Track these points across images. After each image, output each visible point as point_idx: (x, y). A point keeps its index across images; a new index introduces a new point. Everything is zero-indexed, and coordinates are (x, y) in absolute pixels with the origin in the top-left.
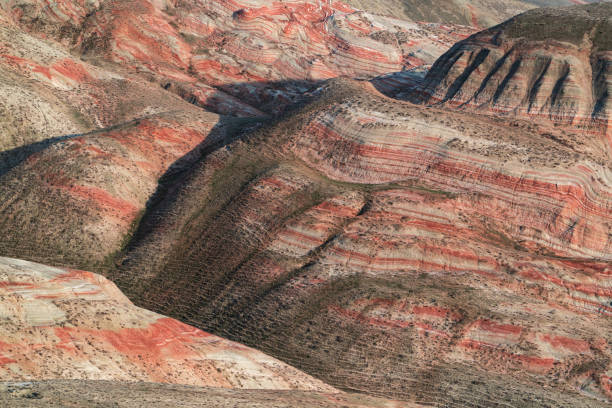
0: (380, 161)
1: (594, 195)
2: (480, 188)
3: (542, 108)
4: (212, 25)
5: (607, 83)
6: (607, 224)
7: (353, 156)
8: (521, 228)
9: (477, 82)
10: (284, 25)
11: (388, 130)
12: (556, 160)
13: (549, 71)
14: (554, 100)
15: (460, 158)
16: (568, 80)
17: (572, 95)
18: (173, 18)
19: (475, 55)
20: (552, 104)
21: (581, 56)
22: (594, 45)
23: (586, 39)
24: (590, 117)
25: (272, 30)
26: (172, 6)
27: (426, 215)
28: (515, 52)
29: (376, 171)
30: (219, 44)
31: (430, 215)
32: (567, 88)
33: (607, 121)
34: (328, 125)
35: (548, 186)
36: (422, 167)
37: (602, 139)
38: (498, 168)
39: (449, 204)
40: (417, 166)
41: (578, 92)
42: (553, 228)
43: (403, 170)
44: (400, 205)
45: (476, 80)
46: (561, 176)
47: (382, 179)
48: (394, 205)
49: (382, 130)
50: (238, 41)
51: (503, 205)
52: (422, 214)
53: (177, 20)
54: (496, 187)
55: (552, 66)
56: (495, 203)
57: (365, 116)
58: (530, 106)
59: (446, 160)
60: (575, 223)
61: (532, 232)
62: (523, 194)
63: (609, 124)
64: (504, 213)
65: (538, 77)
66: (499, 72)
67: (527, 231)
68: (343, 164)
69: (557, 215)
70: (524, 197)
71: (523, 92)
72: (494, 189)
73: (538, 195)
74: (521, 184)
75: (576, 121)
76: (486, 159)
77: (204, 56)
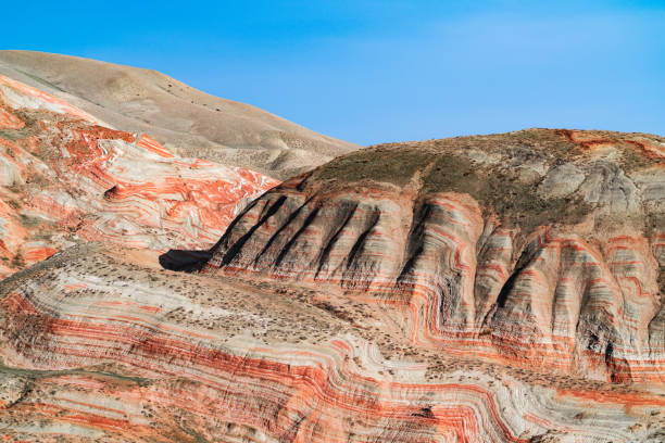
0: (73, 340)
1: (339, 379)
2: (189, 372)
3: (334, 271)
4: (70, 205)
5: (425, 235)
6: (349, 419)
7: (42, 334)
8: (229, 426)
9: (262, 241)
10: (169, 206)
11: (96, 298)
12: (304, 334)
13: (352, 220)
14: (350, 260)
15: (174, 331)
16: (373, 233)
17: (374, 251)
18: (16, 197)
19: (270, 205)
20: (348, 266)
21: (403, 200)
22: (425, 186)
23: (416, 177)
24: (394, 281)
25: (153, 212)
26: (23, 182)
27: (96, 407)
28: (317, 198)
29: (65, 354)
30: (71, 229)
31: (100, 408)
32: (370, 244)
33: (413, 286)
34: (27, 296)
35: (278, 368)
36: (123, 347)
37: (404, 310)
38: (218, 345)
39: (135, 394)
40: (119, 345)
41: (385, 247)
42: (273, 426)
43: (100, 352)
44: (66, 395)
45: (262, 236)
46: (302, 354)
47: (70, 365)
48: (57, 395)
49: (88, 298)
50: (98, 225)
51: (213, 395)
52: (91, 406)
53: (22, 199)
54: (212, 370)
55: (357, 214)
56: (202, 391)
57: (77, 282)
58: (319, 269)
59: (156, 337)
60: (304, 418)
61: (244, 432)
62: (243, 379)
63: (416, 290)
64: (211, 407)
65: (338, 229)
66: (291, 225)
67: (236, 430)
68: (28, 346)
69: (280, 407)
70: (245, 384)
71: (315, 250)
72: (207, 373)
73: (262, 379)
74: (244, 366)
75: (374, 288)
76: (207, 333)
77: (42, 243)
